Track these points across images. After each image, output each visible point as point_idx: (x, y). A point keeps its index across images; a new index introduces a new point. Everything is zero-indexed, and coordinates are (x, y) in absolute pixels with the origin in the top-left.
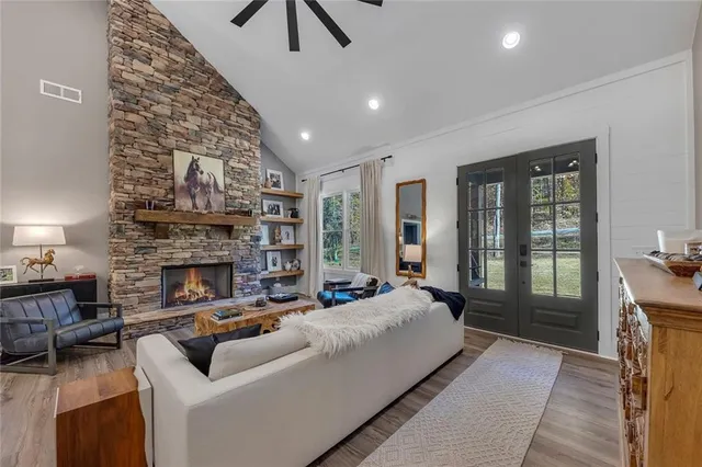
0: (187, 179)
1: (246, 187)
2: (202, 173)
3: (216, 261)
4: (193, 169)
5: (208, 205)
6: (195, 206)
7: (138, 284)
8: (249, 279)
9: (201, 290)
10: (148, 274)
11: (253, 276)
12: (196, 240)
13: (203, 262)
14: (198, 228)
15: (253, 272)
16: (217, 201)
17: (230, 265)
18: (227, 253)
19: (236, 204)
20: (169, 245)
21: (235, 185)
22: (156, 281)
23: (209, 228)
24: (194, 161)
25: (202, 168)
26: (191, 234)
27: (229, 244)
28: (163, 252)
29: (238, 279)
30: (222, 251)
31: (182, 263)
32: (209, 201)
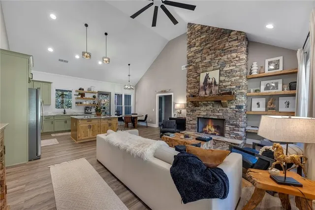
0: (203, 83)
1: (233, 79)
2: (209, 79)
3: (216, 117)
4: (207, 78)
5: (211, 92)
6: (206, 94)
7: (191, 122)
8: (234, 130)
9: (213, 130)
10: (194, 119)
11: (237, 129)
12: (208, 108)
13: (210, 117)
14: (209, 102)
15: (237, 126)
16: (215, 89)
17: (224, 120)
18: (221, 114)
19: (226, 90)
20: (199, 109)
21: (227, 79)
22: (196, 122)
23: (213, 102)
24: (207, 75)
25: (210, 77)
26: (206, 105)
27: (222, 110)
28: (197, 112)
29: (227, 128)
30: (219, 113)
31: (203, 117)
32: (211, 91)
